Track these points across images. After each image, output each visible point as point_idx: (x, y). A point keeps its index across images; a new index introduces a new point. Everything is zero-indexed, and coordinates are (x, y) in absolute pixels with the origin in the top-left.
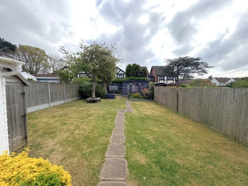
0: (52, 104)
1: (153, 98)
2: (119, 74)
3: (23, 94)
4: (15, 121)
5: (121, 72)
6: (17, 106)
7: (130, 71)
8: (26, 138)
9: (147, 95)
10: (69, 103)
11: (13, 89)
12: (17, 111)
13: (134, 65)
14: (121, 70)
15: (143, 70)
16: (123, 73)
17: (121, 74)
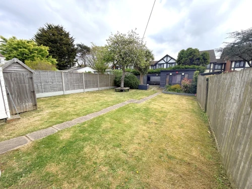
0: (87, 90)
1: (195, 92)
2: (170, 63)
3: (32, 78)
4: (27, 94)
5: (172, 61)
6: (27, 85)
7: (182, 59)
8: (36, 105)
9: (186, 87)
10: (101, 91)
11: (23, 75)
12: (28, 88)
13: (188, 49)
14: (172, 58)
15: (202, 55)
16: (174, 61)
17: (172, 63)
